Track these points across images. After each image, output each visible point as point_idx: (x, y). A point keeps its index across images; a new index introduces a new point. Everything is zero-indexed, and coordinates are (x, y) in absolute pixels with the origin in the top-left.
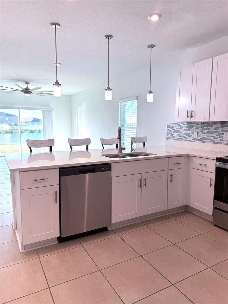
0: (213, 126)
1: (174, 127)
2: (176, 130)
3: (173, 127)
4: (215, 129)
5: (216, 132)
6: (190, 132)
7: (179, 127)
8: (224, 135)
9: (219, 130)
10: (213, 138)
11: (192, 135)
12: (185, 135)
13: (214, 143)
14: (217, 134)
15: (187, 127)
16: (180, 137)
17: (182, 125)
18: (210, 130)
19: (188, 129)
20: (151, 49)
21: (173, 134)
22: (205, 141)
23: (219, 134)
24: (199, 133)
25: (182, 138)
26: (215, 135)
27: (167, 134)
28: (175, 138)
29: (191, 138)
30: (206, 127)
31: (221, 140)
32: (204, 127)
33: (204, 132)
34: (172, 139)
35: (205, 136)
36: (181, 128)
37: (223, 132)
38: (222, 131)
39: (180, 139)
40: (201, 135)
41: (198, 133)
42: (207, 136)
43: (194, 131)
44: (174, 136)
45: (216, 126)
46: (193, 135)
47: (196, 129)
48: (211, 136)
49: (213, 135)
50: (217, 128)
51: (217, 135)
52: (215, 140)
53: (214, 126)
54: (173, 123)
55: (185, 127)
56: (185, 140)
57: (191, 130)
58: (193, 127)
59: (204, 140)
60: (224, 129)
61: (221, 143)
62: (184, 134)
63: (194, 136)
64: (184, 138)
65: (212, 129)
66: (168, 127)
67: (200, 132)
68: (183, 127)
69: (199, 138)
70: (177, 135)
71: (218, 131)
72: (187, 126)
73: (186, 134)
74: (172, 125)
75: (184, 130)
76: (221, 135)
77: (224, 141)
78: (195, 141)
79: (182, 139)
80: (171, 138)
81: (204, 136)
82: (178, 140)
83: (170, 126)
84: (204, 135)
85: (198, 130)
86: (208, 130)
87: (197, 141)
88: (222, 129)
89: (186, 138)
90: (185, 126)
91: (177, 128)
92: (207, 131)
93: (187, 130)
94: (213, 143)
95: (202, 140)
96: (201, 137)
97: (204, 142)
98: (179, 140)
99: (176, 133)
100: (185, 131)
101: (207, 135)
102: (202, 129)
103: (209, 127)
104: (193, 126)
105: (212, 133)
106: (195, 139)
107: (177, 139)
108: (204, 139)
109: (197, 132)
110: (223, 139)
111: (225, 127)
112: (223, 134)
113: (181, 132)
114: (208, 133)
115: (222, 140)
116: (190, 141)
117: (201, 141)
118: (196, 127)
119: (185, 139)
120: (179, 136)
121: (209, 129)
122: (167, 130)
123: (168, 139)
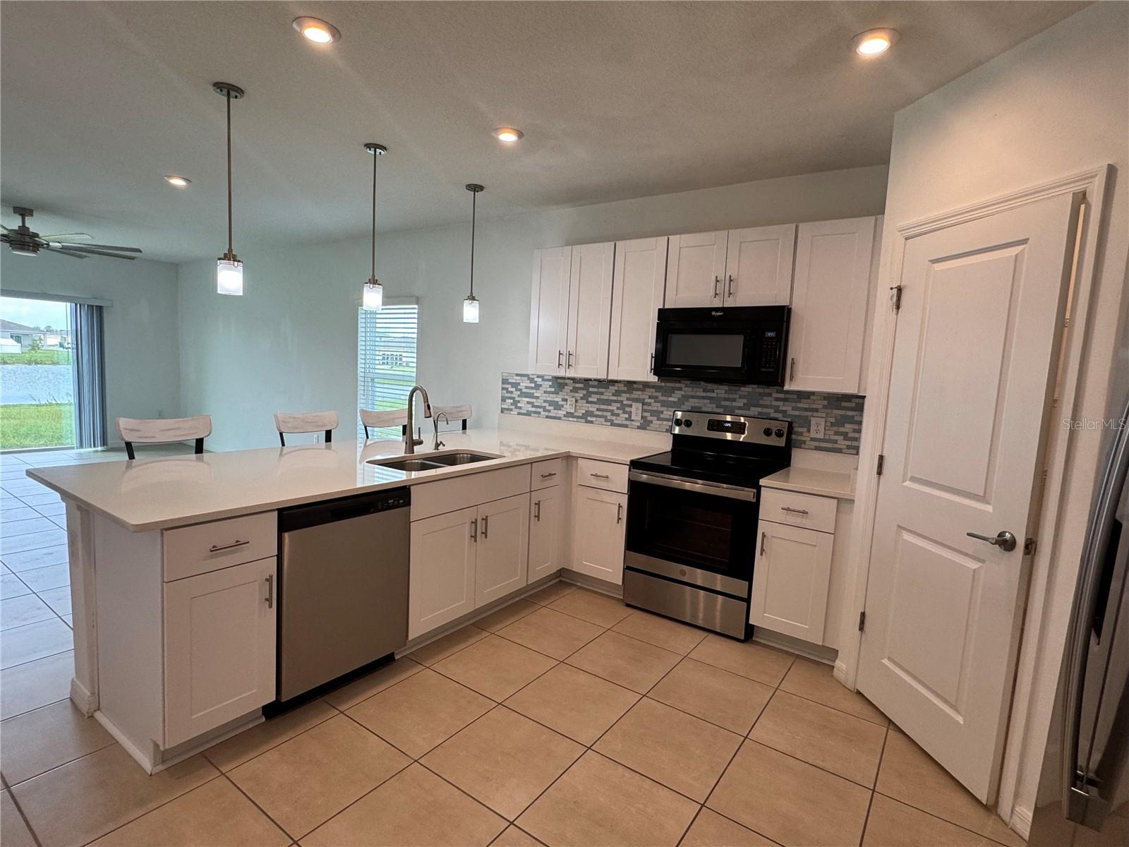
0: (610, 387)
1: (519, 384)
2: (524, 390)
3: (515, 385)
4: (613, 395)
5: (616, 401)
6: (558, 399)
7: (533, 385)
8: (633, 409)
9: (624, 397)
10: (610, 414)
11: (563, 406)
12: (547, 405)
13: (613, 424)
14: (619, 405)
15: (550, 386)
16: (534, 409)
17: (539, 380)
18: (603, 397)
19: (553, 390)
20: (474, 194)
21: (519, 402)
22: (594, 419)
23: (623, 407)
24: (580, 401)
25: (538, 410)
26: (614, 407)
27: (503, 400)
28: (522, 411)
29: (560, 412)
30: (596, 390)
31: (626, 419)
32: (591, 389)
33: (590, 399)
34: (515, 412)
35: (593, 408)
36: (538, 387)
37: (630, 402)
38: (628, 399)
39: (535, 412)
40: (584, 407)
41: (576, 401)
42: (598, 410)
43: (566, 397)
44: (519, 405)
45: (617, 389)
46: (565, 406)
47: (571, 391)
48: (607, 410)
49: (610, 408)
50: (617, 393)
51: (618, 408)
52: (614, 418)
53: (613, 389)
54: (517, 375)
55: (546, 386)
56: (547, 417)
57: (560, 393)
58: (566, 387)
59: (589, 419)
60: (633, 396)
61: (626, 426)
62: (545, 401)
63: (568, 408)
64: (545, 410)
65: (608, 394)
66: (505, 381)
67: (582, 398)
68: (541, 386)
69: (579, 414)
70: (528, 403)
71: (620, 398)
72: (550, 383)
73: (551, 403)
74: (515, 377)
75: (545, 392)
76: (628, 409)
77: (633, 421)
78: (571, 419)
79: (539, 413)
80: (511, 410)
81: (591, 409)
82: (530, 415)
83: (510, 381)
84: (589, 405)
85: (576, 394)
86: (598, 396)
87: (575, 420)
88: (628, 396)
89: (549, 411)
90: (546, 383)
91: (526, 387)
92: (598, 399)
93: (552, 393)
94: (609, 424)
95: (586, 417)
96: (584, 412)
97: (591, 422)
98: (533, 415)
99: (524, 399)
100: (547, 395)
101: (597, 406)
102: (585, 392)
103: (601, 390)
104: (566, 385)
105: (609, 402)
106: (569, 415)
107: (528, 414)
108: (591, 416)
109: (574, 400)
110: (630, 416)
111: (634, 392)
112: (631, 406)
113: (537, 398)
114: (600, 401)
115: (629, 419)
116: (559, 418)
117: (584, 420)
118: (572, 388)
119: (546, 414)
120: (532, 407)
121: (602, 394)
122: (503, 389)
123: (505, 412)
